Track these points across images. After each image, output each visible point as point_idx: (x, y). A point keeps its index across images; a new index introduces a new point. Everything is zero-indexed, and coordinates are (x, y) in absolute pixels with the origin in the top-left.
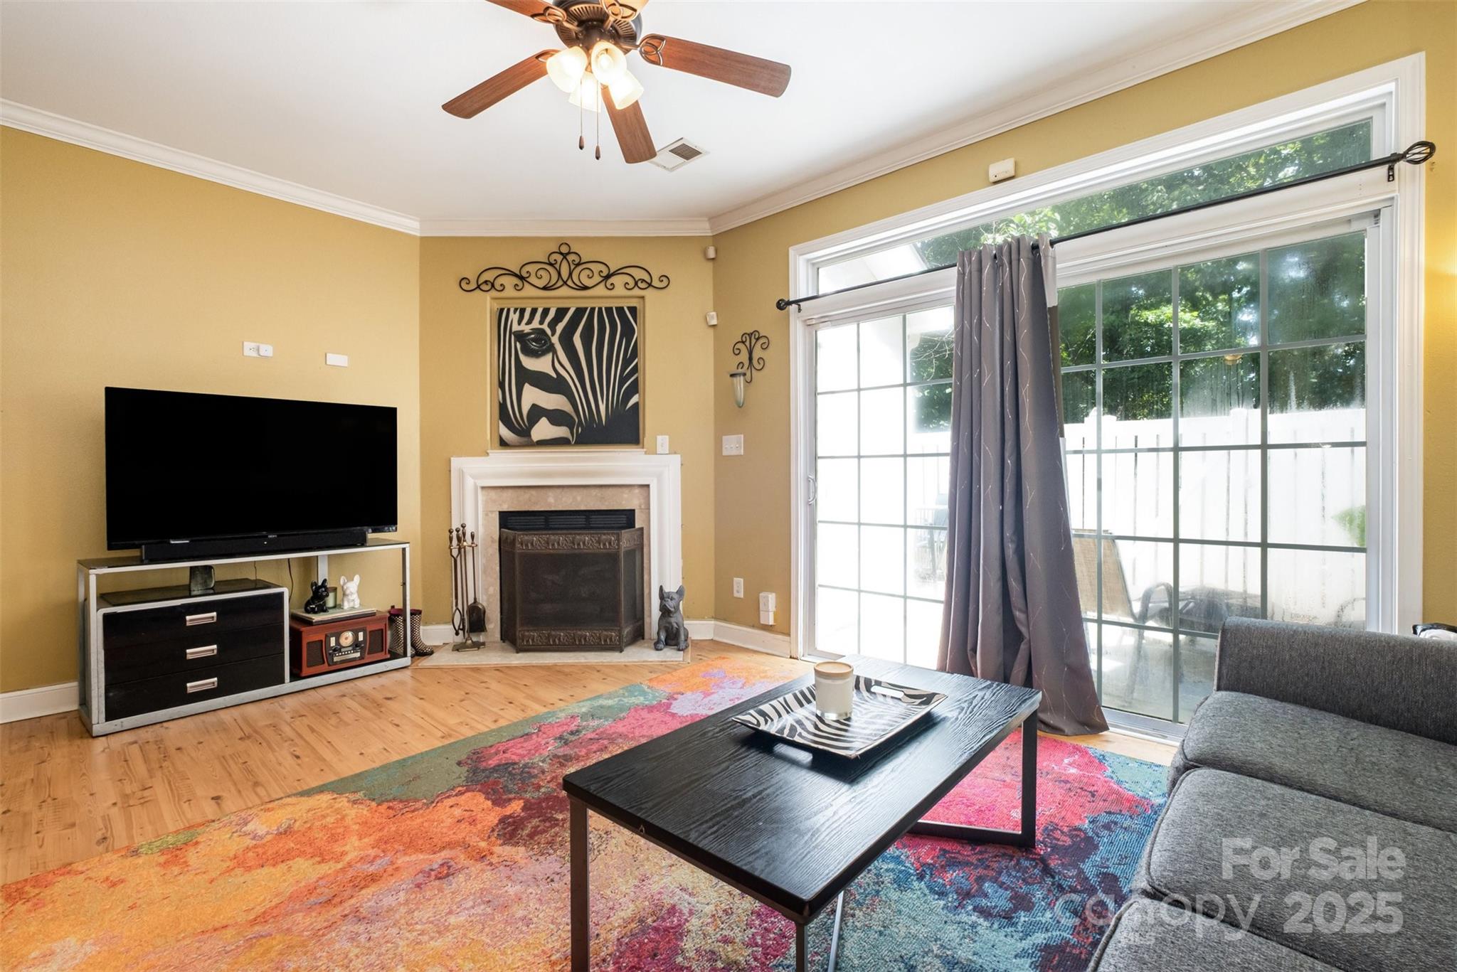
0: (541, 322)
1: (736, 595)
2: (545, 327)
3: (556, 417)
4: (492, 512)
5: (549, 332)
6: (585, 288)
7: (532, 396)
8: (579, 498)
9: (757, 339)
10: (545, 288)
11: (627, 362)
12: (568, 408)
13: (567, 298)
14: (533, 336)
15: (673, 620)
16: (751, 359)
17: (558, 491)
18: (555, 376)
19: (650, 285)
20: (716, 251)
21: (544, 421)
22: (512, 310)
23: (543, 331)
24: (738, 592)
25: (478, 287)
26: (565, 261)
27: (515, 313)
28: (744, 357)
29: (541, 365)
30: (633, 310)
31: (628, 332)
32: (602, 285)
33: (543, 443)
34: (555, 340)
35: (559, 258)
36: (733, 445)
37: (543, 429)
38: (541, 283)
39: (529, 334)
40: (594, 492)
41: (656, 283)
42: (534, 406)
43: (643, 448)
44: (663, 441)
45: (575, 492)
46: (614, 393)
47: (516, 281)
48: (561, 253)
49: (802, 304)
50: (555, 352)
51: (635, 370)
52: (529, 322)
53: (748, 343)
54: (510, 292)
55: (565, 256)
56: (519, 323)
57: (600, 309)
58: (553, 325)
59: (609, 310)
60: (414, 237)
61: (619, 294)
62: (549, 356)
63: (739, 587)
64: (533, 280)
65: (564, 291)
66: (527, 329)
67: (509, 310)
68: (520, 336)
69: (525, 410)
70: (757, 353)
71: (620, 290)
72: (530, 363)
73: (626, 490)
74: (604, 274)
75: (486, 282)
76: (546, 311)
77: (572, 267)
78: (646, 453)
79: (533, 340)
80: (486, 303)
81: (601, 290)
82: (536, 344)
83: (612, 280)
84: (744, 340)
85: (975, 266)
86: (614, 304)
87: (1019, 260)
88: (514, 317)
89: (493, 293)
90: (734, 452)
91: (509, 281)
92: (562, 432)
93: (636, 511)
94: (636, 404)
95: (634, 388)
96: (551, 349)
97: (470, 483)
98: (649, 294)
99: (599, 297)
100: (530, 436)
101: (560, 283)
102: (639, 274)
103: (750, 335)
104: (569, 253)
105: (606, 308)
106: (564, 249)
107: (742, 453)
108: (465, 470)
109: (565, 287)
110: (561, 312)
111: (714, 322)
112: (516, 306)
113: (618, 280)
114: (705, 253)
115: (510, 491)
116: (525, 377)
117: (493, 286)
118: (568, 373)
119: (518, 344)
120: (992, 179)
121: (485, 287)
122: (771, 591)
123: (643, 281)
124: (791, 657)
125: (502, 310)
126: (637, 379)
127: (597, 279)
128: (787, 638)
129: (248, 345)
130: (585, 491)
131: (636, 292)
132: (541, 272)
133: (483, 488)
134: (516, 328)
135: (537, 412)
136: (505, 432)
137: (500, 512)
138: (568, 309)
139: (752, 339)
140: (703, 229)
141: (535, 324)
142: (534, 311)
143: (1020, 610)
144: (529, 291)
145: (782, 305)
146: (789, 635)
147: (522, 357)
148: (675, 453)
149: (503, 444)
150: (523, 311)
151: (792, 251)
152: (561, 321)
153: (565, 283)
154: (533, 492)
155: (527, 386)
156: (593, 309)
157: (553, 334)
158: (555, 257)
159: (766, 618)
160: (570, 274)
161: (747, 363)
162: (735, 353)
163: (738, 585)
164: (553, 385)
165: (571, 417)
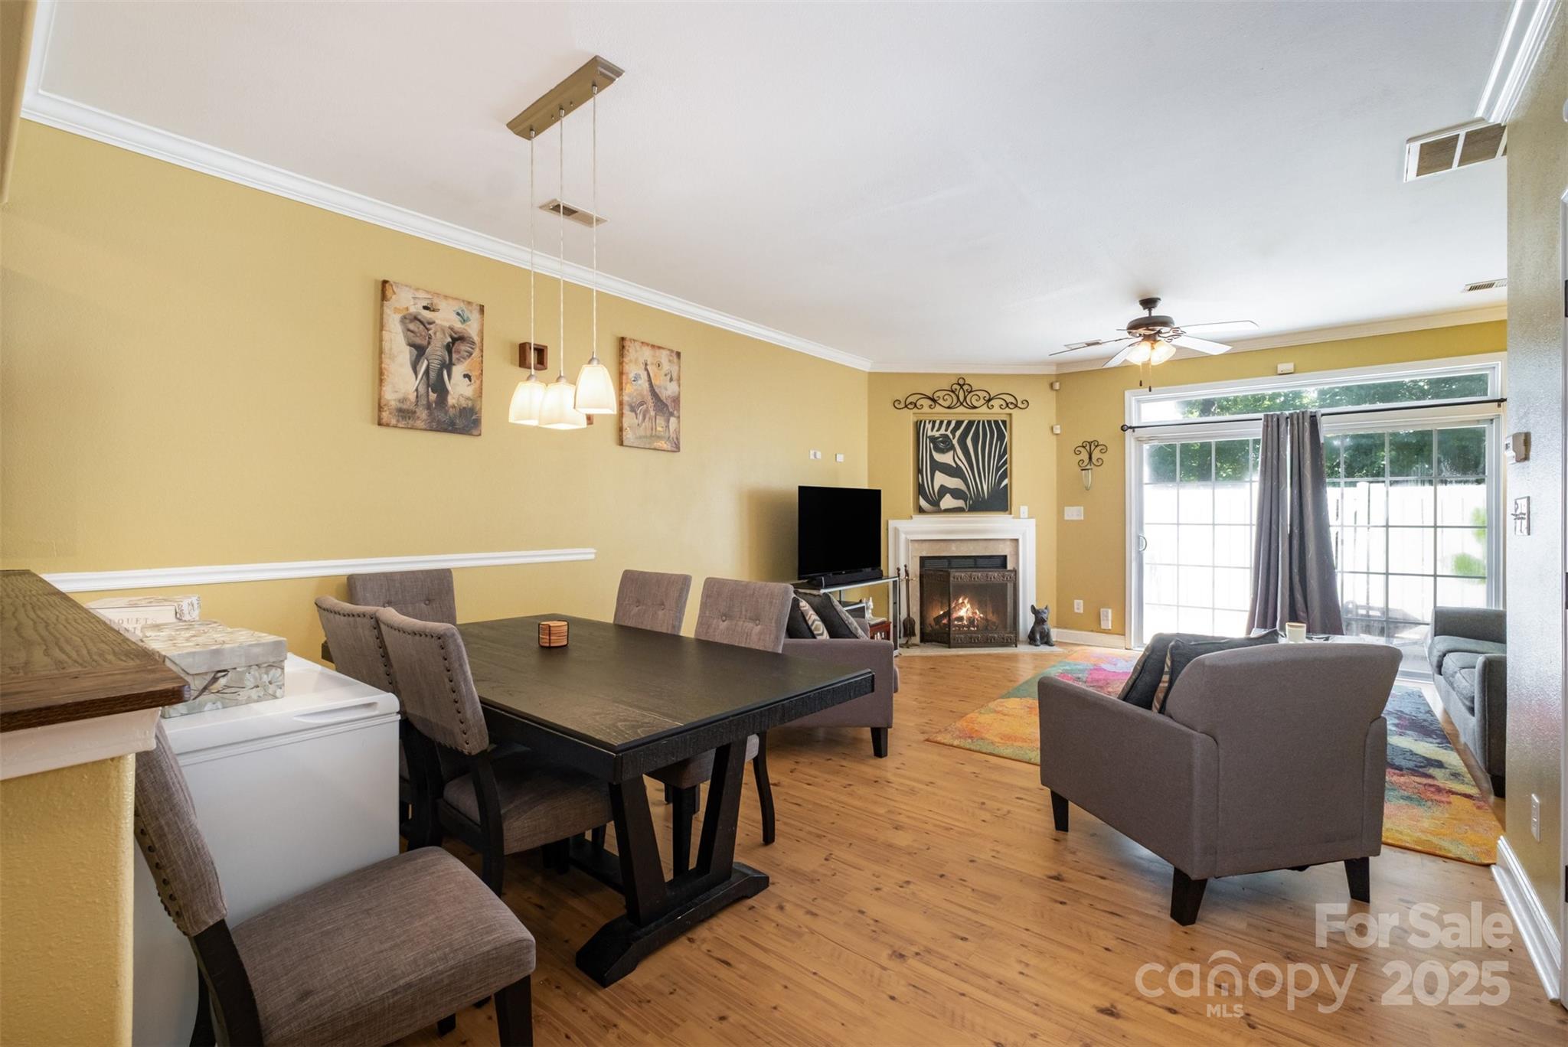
0: (946, 430)
1: (1076, 611)
2: (949, 433)
3: (956, 494)
4: (915, 557)
5: (951, 437)
6: (975, 407)
7: (941, 479)
8: (972, 548)
9: (1097, 446)
10: (949, 408)
11: (1001, 457)
12: (963, 487)
13: (963, 413)
14: (941, 439)
15: (1045, 627)
16: (1090, 458)
17: (958, 543)
18: (954, 465)
19: (1016, 406)
20: (1060, 384)
21: (948, 496)
22: (927, 422)
23: (947, 436)
24: (1078, 609)
25: (906, 406)
26: (961, 390)
27: (929, 423)
28: (1085, 456)
29: (946, 458)
30: (1004, 422)
31: (1001, 437)
32: (985, 406)
33: (948, 511)
34: (955, 442)
35: (958, 387)
36: (1074, 513)
37: (947, 502)
38: (946, 404)
39: (938, 438)
40: (981, 543)
41: (1019, 405)
42: (942, 486)
43: (1011, 514)
44: (1024, 510)
45: (969, 543)
46: (993, 477)
47: (930, 402)
48: (959, 384)
49: (1136, 429)
50: (955, 450)
51: (1005, 462)
52: (938, 430)
53: (1088, 448)
54: (926, 409)
55: (961, 386)
56: (932, 430)
57: (984, 422)
58: (954, 432)
59: (989, 422)
60: (864, 372)
61: (996, 412)
62: (952, 452)
63: (1079, 606)
64: (941, 401)
65: (961, 409)
66: (937, 434)
67: (925, 422)
68: (933, 439)
69: (937, 487)
70: (1096, 455)
71: (996, 409)
72: (939, 457)
73: (1001, 542)
74: (987, 399)
75: (911, 403)
76: (949, 423)
77: (967, 393)
78: (1014, 518)
79: (942, 442)
80: (909, 417)
81: (984, 409)
82: (943, 444)
83: (991, 403)
84: (1084, 445)
85: (1275, 424)
86: (992, 418)
87: (1303, 423)
88: (929, 426)
89: (915, 410)
90: (1075, 518)
91: (926, 403)
92: (960, 503)
93: (1008, 558)
94: (1007, 485)
95: (1004, 475)
96: (952, 448)
97: (903, 537)
98: (1015, 412)
99: (983, 414)
100: (939, 506)
101: (958, 404)
102: (1010, 399)
103: (1090, 443)
104: (964, 384)
105: (988, 421)
106: (961, 382)
107: (1082, 518)
108: (900, 529)
109: (961, 407)
110: (959, 424)
111: (1058, 432)
112: (931, 419)
113: (996, 403)
114: (1051, 385)
115: (927, 544)
116: (936, 466)
117: (915, 405)
118: (963, 465)
119: (931, 444)
120: (1279, 372)
121: (910, 406)
122: (1109, 608)
123: (1012, 403)
124: (1126, 649)
125: (921, 421)
126: (1006, 469)
127: (982, 401)
128: (1122, 637)
129: (812, 452)
130: (975, 542)
131: (1007, 411)
132: (946, 397)
133: (912, 540)
134: (930, 433)
135: (944, 490)
136: (923, 503)
137: (921, 557)
138: (963, 422)
139: (1090, 447)
140: (1052, 370)
141: (942, 431)
142: (941, 423)
143: (1303, 612)
144: (938, 409)
145: (1124, 428)
146: (1124, 635)
147: (934, 453)
148: (1032, 518)
149: (921, 511)
150: (934, 422)
151: (1127, 393)
152: (959, 429)
153: (962, 404)
154: (942, 544)
155: (937, 472)
156: (979, 422)
157: (954, 438)
158: (955, 387)
159: (1108, 623)
160: (965, 398)
161: (1087, 461)
162: (1077, 453)
163: (1078, 605)
164: (954, 471)
165: (965, 493)
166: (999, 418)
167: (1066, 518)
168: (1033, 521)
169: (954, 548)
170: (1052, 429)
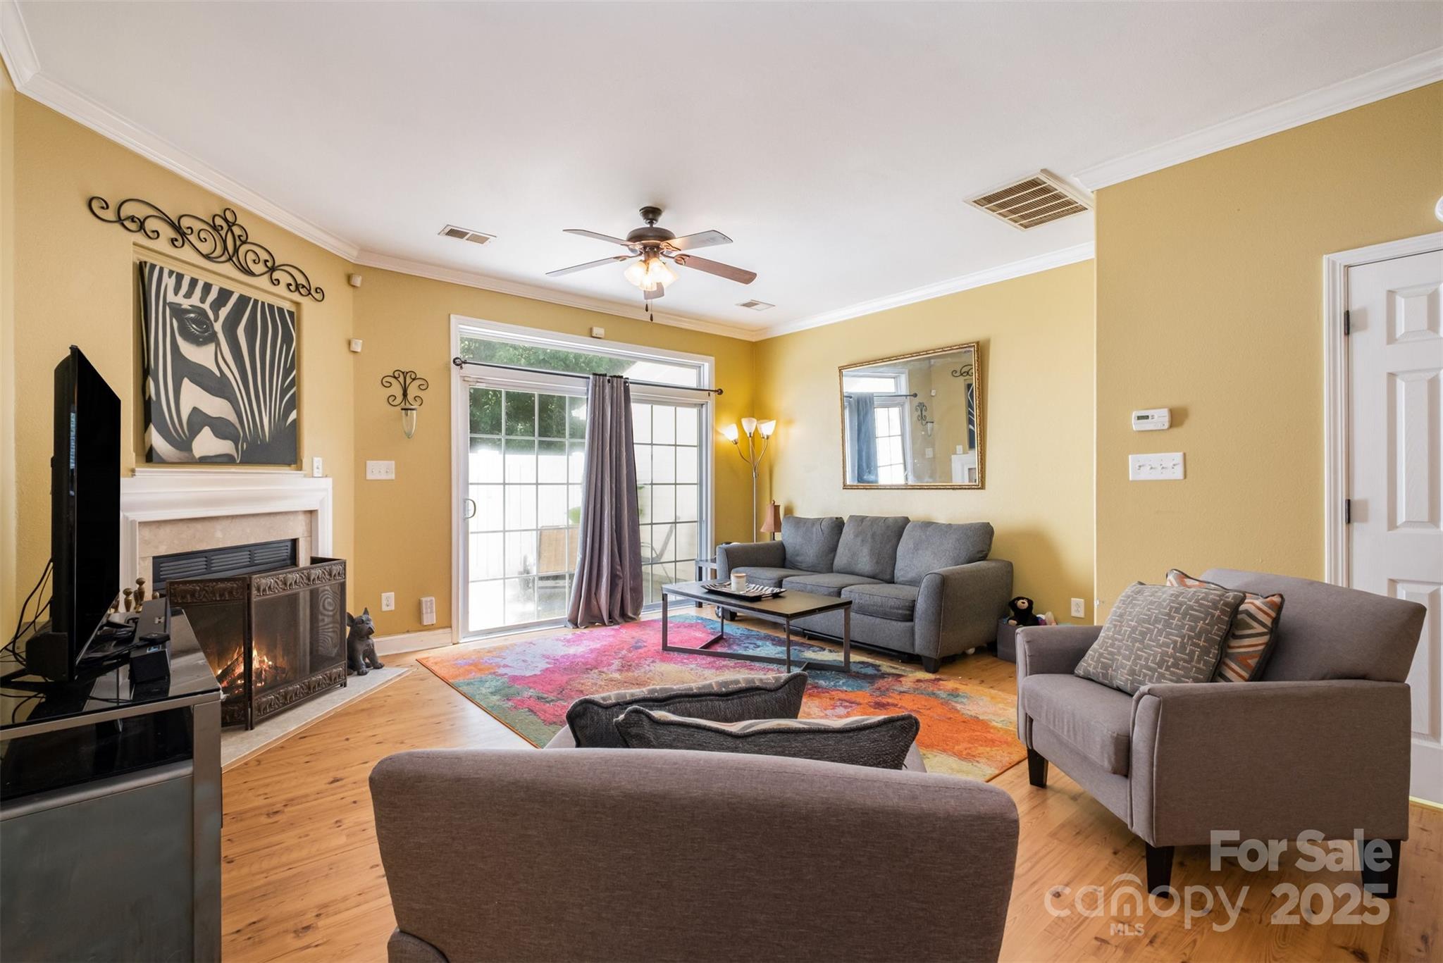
0: (203, 300)
1: (385, 609)
2: (206, 306)
3: (221, 428)
4: (144, 558)
5: (212, 317)
6: (251, 273)
7: (193, 397)
8: (249, 530)
9: (414, 379)
10: (208, 257)
11: (287, 372)
12: (232, 417)
13: (231, 278)
14: (192, 315)
16: (405, 394)
17: (225, 523)
18: (218, 374)
19: (308, 293)
20: (359, 280)
21: (206, 431)
22: (165, 271)
23: (203, 313)
24: (389, 606)
25: (120, 221)
26: (230, 233)
27: (170, 277)
28: (396, 390)
29: (201, 355)
31: (288, 338)
32: (266, 277)
33: (206, 461)
34: (218, 327)
35: (224, 225)
36: (380, 470)
37: (206, 443)
38: (205, 248)
39: (188, 311)
40: (263, 521)
41: (313, 293)
42: (195, 410)
43: (300, 468)
44: (318, 461)
45: (245, 522)
46: (277, 405)
47: (173, 232)
48: (225, 219)
49: (465, 364)
50: (218, 345)
51: (294, 382)
52: (189, 295)
53: (401, 379)
54: (162, 245)
55: (230, 225)
56: (175, 292)
57: (263, 303)
58: (215, 307)
59: (271, 308)
61: (282, 295)
62: (211, 347)
63: (390, 601)
64: (192, 239)
65: (228, 269)
66: (186, 304)
67: (161, 269)
68: (177, 311)
69: (185, 413)
70: (413, 391)
71: (282, 290)
72: (190, 351)
73: (291, 517)
74: (268, 265)
75: (132, 219)
76: (207, 287)
77: (238, 243)
78: (305, 476)
79: (194, 321)
81: (264, 282)
82: (197, 327)
83: (275, 275)
84: (397, 376)
88: (169, 282)
89: (140, 238)
90: (383, 477)
91: (167, 232)
92: (225, 447)
93: (300, 540)
94: (294, 421)
95: (293, 403)
96: (213, 338)
98: (306, 302)
99: (261, 289)
100: (190, 449)
101: (224, 257)
102: (301, 280)
103: (405, 374)
104: (234, 224)
105: (269, 305)
106: (229, 217)
107: (394, 478)
109: (229, 265)
110: (224, 295)
111: (358, 349)
113: (281, 277)
114: (349, 278)
115: (169, 527)
116: (185, 369)
117: (141, 228)
118: (232, 374)
119: (174, 321)
120: (594, 335)
121: (127, 223)
122: (433, 595)
123: (303, 286)
124: (454, 644)
125: (151, 266)
126: (296, 393)
127: (262, 267)
128: (449, 629)
130: (253, 521)
131: (296, 297)
132: (203, 235)
133: (139, 523)
134: (171, 298)
135: (199, 420)
136: (158, 441)
137: (155, 558)
138: (231, 293)
139: (405, 379)
140: (351, 255)
141: (195, 300)
142: (194, 282)
144: (186, 253)
145: (459, 362)
146: (451, 627)
147: (180, 340)
148: (328, 476)
149: (155, 458)
150: (179, 277)
151: (454, 319)
152: (224, 306)
153: (230, 259)
154: (199, 526)
155: (186, 382)
156: (256, 302)
157: (216, 320)
158: (219, 221)
159: (429, 618)
160: (236, 250)
161: (400, 398)
162: (385, 385)
163: (387, 599)
164: (217, 386)
165: (236, 429)
166: (287, 306)
167: (370, 477)
168: (329, 481)
169: (219, 534)
170: (349, 343)
